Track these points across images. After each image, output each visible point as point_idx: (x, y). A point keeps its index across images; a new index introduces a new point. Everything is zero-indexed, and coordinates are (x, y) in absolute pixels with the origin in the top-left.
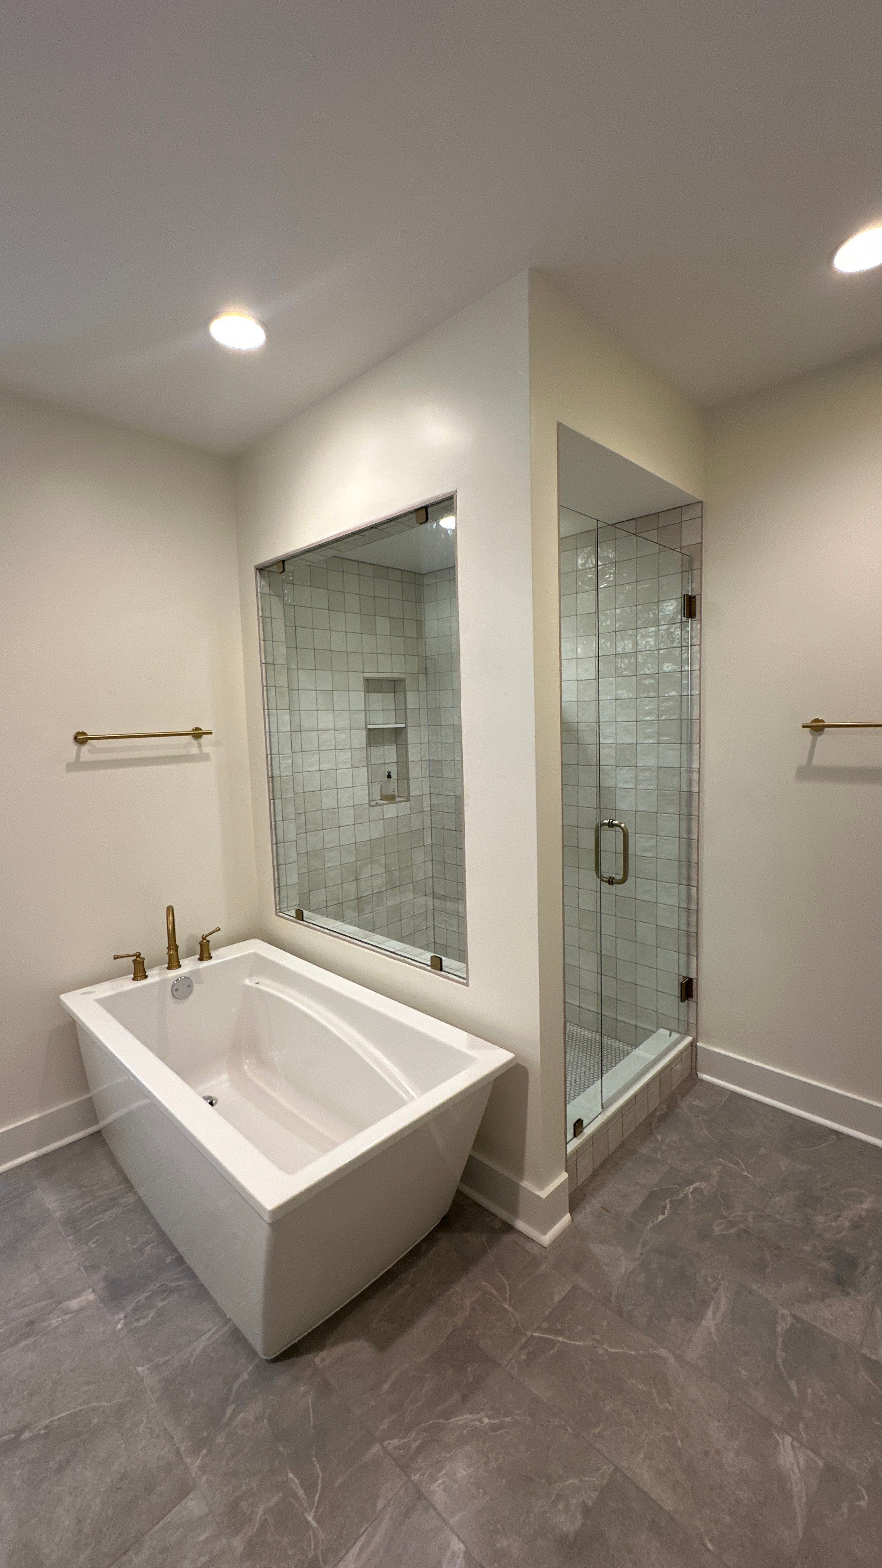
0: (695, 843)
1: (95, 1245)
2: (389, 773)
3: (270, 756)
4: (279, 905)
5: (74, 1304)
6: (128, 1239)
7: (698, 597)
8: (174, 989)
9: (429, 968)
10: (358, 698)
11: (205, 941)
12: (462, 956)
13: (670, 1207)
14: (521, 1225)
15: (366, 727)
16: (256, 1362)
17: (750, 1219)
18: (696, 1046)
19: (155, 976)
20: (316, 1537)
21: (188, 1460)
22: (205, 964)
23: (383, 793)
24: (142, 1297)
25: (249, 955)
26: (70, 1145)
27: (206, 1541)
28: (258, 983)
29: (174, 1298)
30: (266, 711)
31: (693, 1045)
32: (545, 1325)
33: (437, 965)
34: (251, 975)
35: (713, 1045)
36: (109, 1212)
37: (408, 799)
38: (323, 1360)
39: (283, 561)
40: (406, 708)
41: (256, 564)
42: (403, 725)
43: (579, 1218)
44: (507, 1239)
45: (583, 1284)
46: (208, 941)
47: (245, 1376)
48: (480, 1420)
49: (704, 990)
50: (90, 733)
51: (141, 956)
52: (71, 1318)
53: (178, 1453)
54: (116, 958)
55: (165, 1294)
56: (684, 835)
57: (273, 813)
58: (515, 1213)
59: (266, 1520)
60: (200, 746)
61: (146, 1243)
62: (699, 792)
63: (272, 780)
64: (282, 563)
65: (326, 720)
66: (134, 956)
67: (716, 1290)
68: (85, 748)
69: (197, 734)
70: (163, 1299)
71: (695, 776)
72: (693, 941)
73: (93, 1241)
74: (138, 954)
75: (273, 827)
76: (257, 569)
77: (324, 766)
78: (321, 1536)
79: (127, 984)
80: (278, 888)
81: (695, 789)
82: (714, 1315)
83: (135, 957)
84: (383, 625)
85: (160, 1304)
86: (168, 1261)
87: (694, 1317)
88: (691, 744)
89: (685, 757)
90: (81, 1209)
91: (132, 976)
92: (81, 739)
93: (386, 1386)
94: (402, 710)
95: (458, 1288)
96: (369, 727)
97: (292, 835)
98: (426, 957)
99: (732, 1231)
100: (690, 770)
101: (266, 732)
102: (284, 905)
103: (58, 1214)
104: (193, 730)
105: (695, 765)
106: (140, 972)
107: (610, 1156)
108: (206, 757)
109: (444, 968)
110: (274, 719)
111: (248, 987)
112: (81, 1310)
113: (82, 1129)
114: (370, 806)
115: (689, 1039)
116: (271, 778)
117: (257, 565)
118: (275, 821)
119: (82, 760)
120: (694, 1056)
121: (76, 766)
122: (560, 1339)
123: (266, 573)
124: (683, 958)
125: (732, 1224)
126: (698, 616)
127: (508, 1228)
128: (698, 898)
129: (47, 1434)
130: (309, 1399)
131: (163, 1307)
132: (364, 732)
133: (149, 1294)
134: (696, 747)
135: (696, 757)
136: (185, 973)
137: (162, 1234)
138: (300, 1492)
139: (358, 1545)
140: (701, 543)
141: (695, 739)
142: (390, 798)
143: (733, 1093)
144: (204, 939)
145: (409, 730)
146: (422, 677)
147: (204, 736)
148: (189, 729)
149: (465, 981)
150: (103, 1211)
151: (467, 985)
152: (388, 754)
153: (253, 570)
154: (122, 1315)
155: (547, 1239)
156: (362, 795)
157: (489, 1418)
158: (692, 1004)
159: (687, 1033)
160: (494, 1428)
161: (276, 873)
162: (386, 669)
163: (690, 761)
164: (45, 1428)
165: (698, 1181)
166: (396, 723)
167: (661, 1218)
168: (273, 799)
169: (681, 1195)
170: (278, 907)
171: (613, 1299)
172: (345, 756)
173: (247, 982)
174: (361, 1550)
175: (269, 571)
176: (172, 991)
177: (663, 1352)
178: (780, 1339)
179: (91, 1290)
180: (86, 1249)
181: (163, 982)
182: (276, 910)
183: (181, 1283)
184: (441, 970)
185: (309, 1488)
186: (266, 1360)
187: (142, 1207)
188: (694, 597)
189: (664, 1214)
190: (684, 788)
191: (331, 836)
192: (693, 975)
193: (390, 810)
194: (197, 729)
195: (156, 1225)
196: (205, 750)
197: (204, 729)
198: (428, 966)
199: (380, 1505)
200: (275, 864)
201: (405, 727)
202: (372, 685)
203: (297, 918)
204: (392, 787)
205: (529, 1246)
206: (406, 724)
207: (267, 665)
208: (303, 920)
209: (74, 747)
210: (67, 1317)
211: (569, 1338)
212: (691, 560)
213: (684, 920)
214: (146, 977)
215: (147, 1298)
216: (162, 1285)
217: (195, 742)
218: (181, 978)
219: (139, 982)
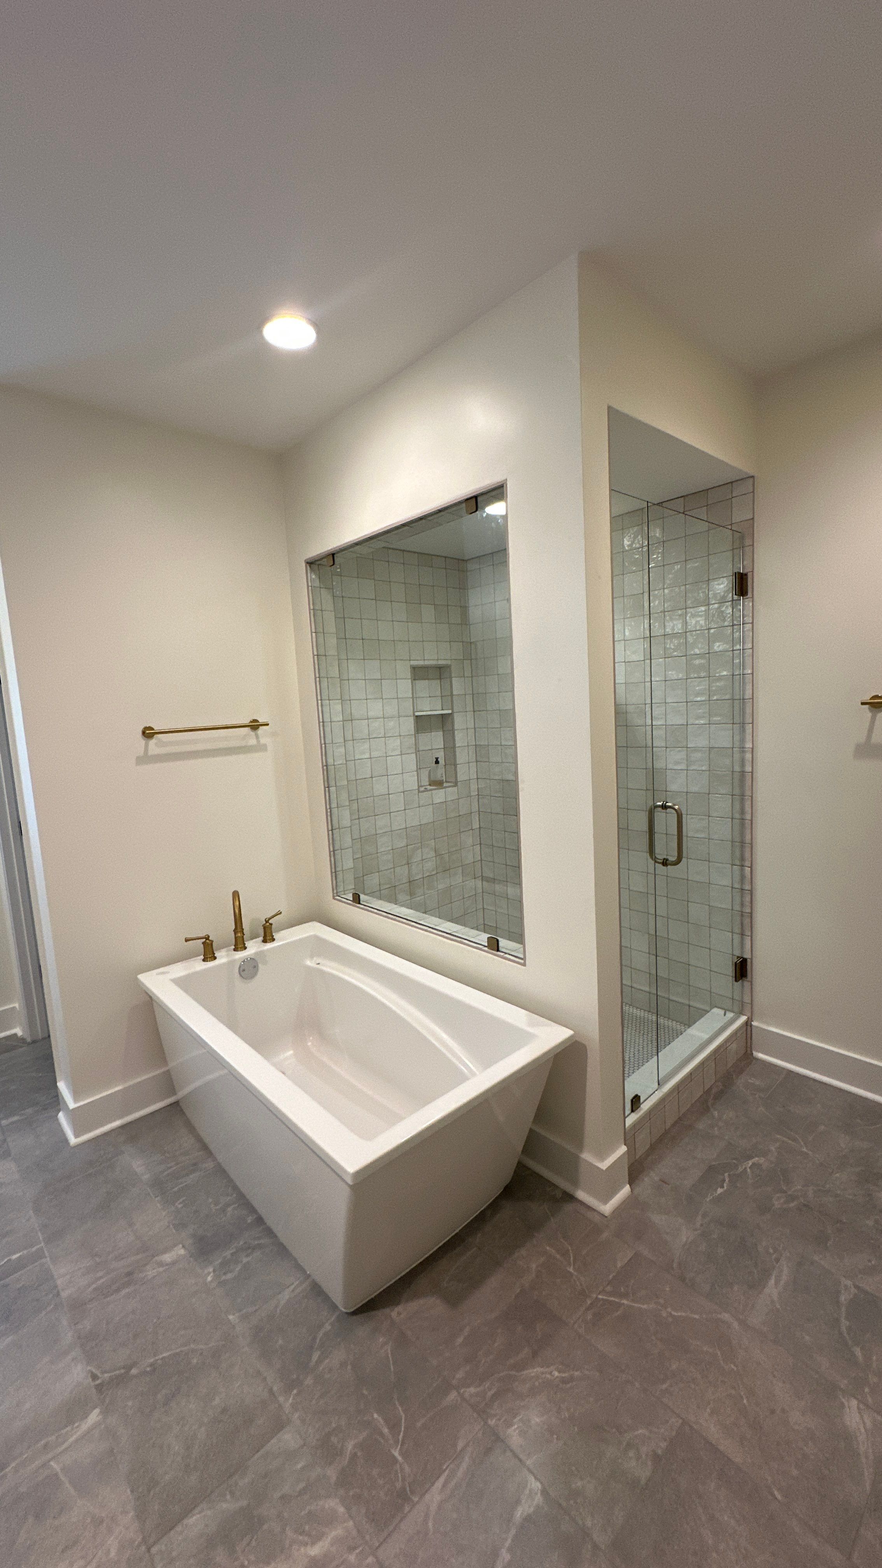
0: (748, 823)
1: (182, 1205)
2: (437, 759)
3: (324, 746)
4: (336, 889)
5: (167, 1258)
6: (210, 1200)
7: (750, 575)
8: (241, 969)
9: (486, 949)
10: (405, 686)
11: (268, 924)
12: (519, 938)
13: (729, 1181)
14: (581, 1195)
15: (414, 715)
16: (337, 1313)
17: (810, 1194)
18: (751, 1025)
19: (223, 957)
20: (402, 1470)
21: (281, 1399)
22: (269, 946)
23: (432, 778)
24: (228, 1254)
25: (311, 936)
26: (153, 1114)
27: (303, 1468)
28: (319, 964)
29: (257, 1254)
30: (319, 702)
31: (748, 1024)
32: (609, 1289)
33: (494, 945)
34: (312, 957)
35: (769, 1024)
36: (191, 1176)
37: (456, 784)
38: (399, 1314)
39: (333, 555)
40: (452, 695)
41: (305, 558)
42: (450, 712)
43: (637, 1190)
44: (569, 1207)
45: (646, 1252)
46: (271, 924)
47: (327, 1327)
48: (551, 1373)
49: (759, 970)
50: (157, 728)
51: (210, 939)
52: (164, 1271)
53: (271, 1391)
54: (187, 940)
55: (250, 1251)
56: (737, 816)
57: (329, 801)
58: (575, 1183)
59: (355, 1454)
60: (257, 737)
61: (228, 1205)
62: (752, 772)
63: (327, 768)
64: (332, 555)
65: (376, 708)
66: (204, 938)
67: (777, 1260)
68: (152, 742)
69: (255, 725)
70: (247, 1256)
71: (748, 756)
72: (747, 921)
73: (179, 1202)
74: (207, 936)
75: (329, 814)
76: (307, 563)
77: (375, 754)
78: (407, 1469)
79: (198, 965)
80: (335, 873)
81: (748, 768)
82: (777, 1283)
83: (204, 940)
84: (428, 612)
85: (245, 1260)
86: (249, 1221)
87: (756, 1285)
88: (743, 724)
89: (737, 738)
90: (166, 1173)
91: (202, 957)
92: (148, 733)
93: (460, 1340)
94: (448, 697)
95: (523, 1252)
96: (417, 714)
97: (346, 822)
98: (483, 938)
99: (792, 1205)
100: (742, 750)
101: (319, 722)
102: (341, 889)
103: (146, 1177)
104: (251, 722)
105: (749, 745)
106: (209, 954)
107: (667, 1132)
108: (262, 748)
109: (500, 949)
110: (326, 709)
111: (309, 967)
112: (174, 1263)
113: (162, 1100)
114: (419, 792)
115: (743, 1019)
116: (326, 767)
117: (307, 559)
118: (330, 808)
119: (150, 753)
120: (749, 1036)
121: (145, 759)
122: (625, 1302)
123: (315, 567)
124: (737, 938)
125: (793, 1198)
126: (750, 594)
127: (569, 1197)
128: (752, 878)
129: (154, 1370)
130: (388, 1348)
131: (248, 1262)
132: (412, 719)
133: (234, 1250)
134: (749, 728)
135: (748, 737)
136: (251, 955)
137: (241, 1196)
138: (386, 1431)
139: (442, 1480)
140: (753, 519)
141: (748, 719)
142: (438, 784)
143: (790, 1072)
144: (267, 922)
145: (455, 715)
146: (467, 663)
147: (261, 727)
148: (246, 721)
149: (522, 961)
150: (187, 1175)
151: (524, 965)
152: (435, 740)
153: (304, 565)
154: (211, 1270)
155: (607, 1208)
156: (411, 782)
157: (559, 1372)
158: (747, 984)
159: (741, 1013)
160: (564, 1381)
161: (332, 859)
162: (430, 658)
163: (743, 740)
164: (151, 1365)
165: (756, 1156)
166: (442, 710)
167: (720, 1191)
168: (328, 787)
169: (740, 1169)
170: (335, 892)
171: (675, 1265)
172: (395, 743)
173: (308, 963)
174: (444, 1485)
175: (318, 565)
176: (239, 972)
177: (726, 1316)
178: (843, 1309)
179: (181, 1246)
180: (173, 1208)
181: (231, 963)
182: (333, 893)
183: (262, 1241)
184: (498, 950)
185: (394, 1427)
186: (347, 1313)
187: (221, 1171)
188: (746, 575)
189: (723, 1187)
190: (737, 768)
191: (382, 822)
192: (747, 955)
193: (439, 796)
194: (255, 721)
195: (235, 1188)
196: (263, 741)
197: (261, 720)
198: (485, 946)
199: (460, 1445)
200: (332, 849)
201: (451, 714)
202: (419, 673)
203: (354, 901)
204: (440, 773)
205: (589, 1214)
206: (452, 709)
207: (319, 656)
208: (359, 903)
209: (142, 741)
210: (161, 1269)
211: (633, 1301)
212: (742, 538)
213: (738, 899)
214: (215, 958)
215: (232, 1254)
216: (245, 1243)
217: (252, 733)
218: (247, 959)
219: (208, 963)
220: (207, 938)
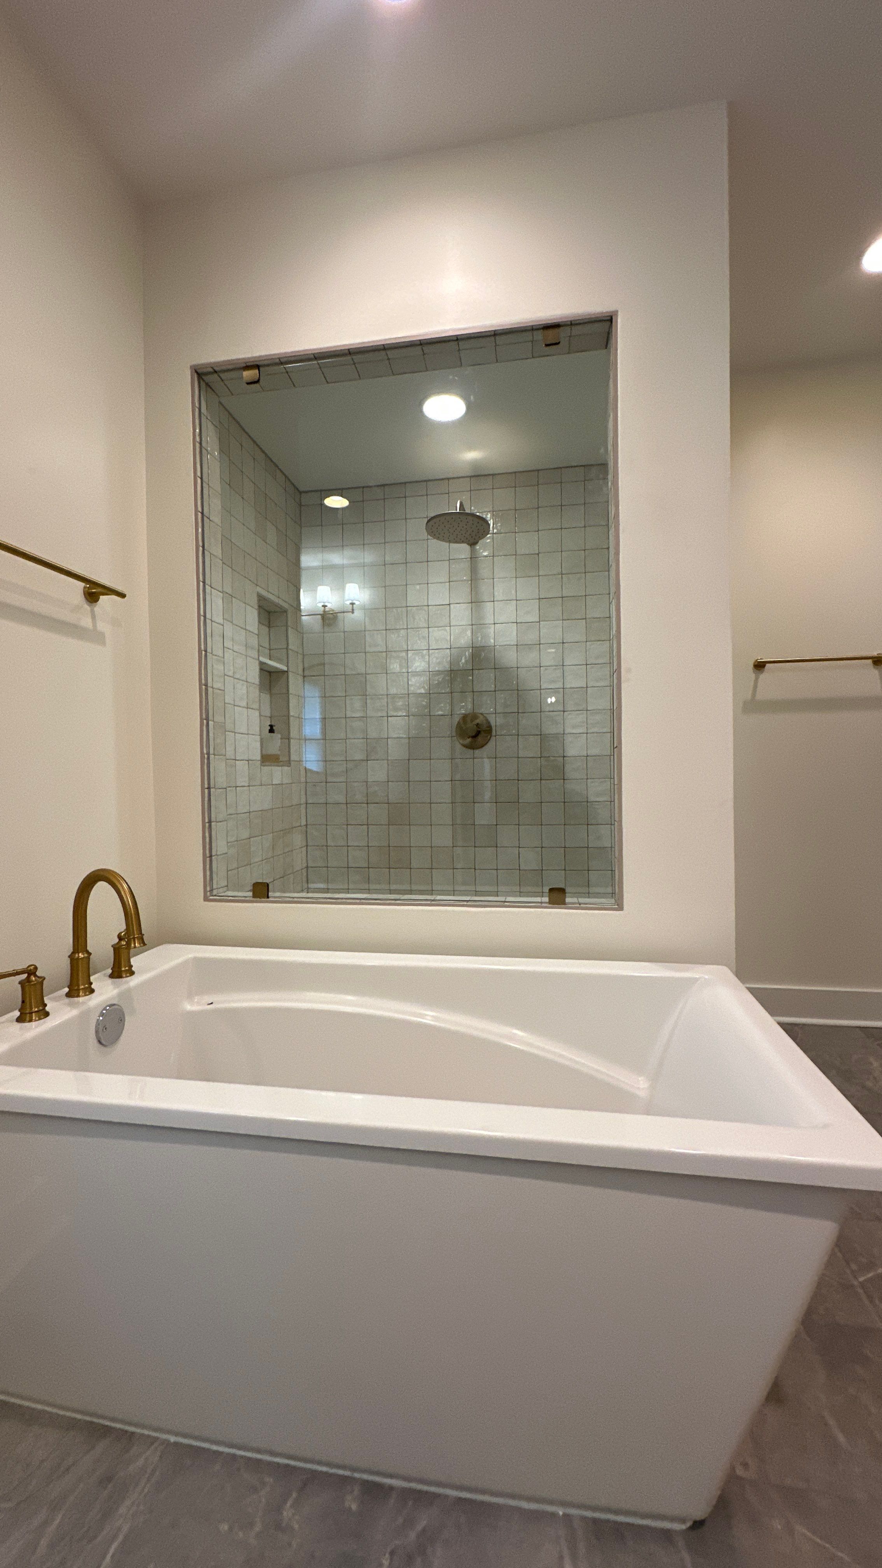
4: (214, 882)
6: (223, 1528)
8: (98, 1029)
9: (547, 905)
10: (253, 617)
11: (121, 944)
15: (259, 659)
19: (58, 1011)
22: (132, 982)
25: (186, 962)
28: (212, 1003)
33: (559, 899)
34: (190, 997)
37: (289, 764)
39: (258, 368)
40: (287, 649)
41: (193, 364)
42: (285, 668)
46: (126, 944)
51: (38, 973)
60: (93, 611)
61: (275, 1508)
66: (26, 972)
69: (92, 594)
74: (32, 968)
76: (196, 372)
79: (6, 1032)
83: (25, 976)
86: (354, 1507)
91: (16, 1015)
94: (284, 649)
96: (262, 660)
102: (224, 883)
106: (32, 1007)
109: (568, 900)
111: (193, 1012)
114: (262, 764)
117: (198, 365)
123: (214, 380)
130: (801, 1530)
132: (258, 665)
136: (112, 999)
142: (273, 759)
144: (118, 939)
145: (290, 676)
149: (614, 906)
150: (107, 1515)
151: (618, 908)
153: (188, 373)
156: (256, 748)
162: (272, 590)
166: (280, 663)
170: (208, 889)
172: (242, 690)
173: (189, 1007)
176: (97, 1032)
181: (74, 1020)
182: (205, 890)
184: (565, 903)
198: (545, 903)
201: (287, 672)
202: (264, 609)
203: (255, 895)
204: (277, 745)
206: (288, 667)
208: (266, 897)
214: (47, 1014)
217: (87, 608)
218: (105, 1009)
219: (33, 1024)
220: (31, 971)
